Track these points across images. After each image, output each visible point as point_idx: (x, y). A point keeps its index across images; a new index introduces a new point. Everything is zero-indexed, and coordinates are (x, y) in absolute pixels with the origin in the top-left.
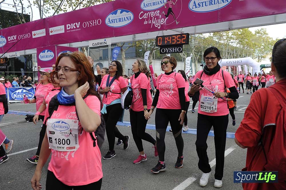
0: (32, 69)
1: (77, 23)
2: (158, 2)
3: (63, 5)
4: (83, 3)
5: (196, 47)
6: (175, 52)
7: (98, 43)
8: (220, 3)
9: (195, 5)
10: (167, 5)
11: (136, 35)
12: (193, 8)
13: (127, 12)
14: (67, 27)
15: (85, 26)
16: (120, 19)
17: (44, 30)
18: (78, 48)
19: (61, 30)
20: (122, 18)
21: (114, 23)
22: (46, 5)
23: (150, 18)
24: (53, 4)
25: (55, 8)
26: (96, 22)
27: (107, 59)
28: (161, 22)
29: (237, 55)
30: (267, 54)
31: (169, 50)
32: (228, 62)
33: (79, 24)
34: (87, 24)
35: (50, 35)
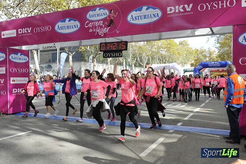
1: (28, 28)
2: (102, 14)
3: (15, 12)
4: (35, 12)
5: (133, 53)
7: (48, 47)
8: (152, 17)
9: (133, 18)
10: (109, 16)
11: (82, 40)
12: (130, 20)
13: (75, 21)
14: (19, 31)
15: (36, 31)
16: (69, 26)
18: (29, 51)
19: (13, 33)
20: (70, 26)
21: (63, 29)
23: (94, 27)
24: (5, 11)
25: (7, 15)
26: (46, 29)
27: (56, 61)
28: (104, 30)
29: (166, 61)
30: (188, 61)
31: (111, 55)
32: (159, 67)
33: (30, 30)
34: (38, 30)
35: (2, 38)
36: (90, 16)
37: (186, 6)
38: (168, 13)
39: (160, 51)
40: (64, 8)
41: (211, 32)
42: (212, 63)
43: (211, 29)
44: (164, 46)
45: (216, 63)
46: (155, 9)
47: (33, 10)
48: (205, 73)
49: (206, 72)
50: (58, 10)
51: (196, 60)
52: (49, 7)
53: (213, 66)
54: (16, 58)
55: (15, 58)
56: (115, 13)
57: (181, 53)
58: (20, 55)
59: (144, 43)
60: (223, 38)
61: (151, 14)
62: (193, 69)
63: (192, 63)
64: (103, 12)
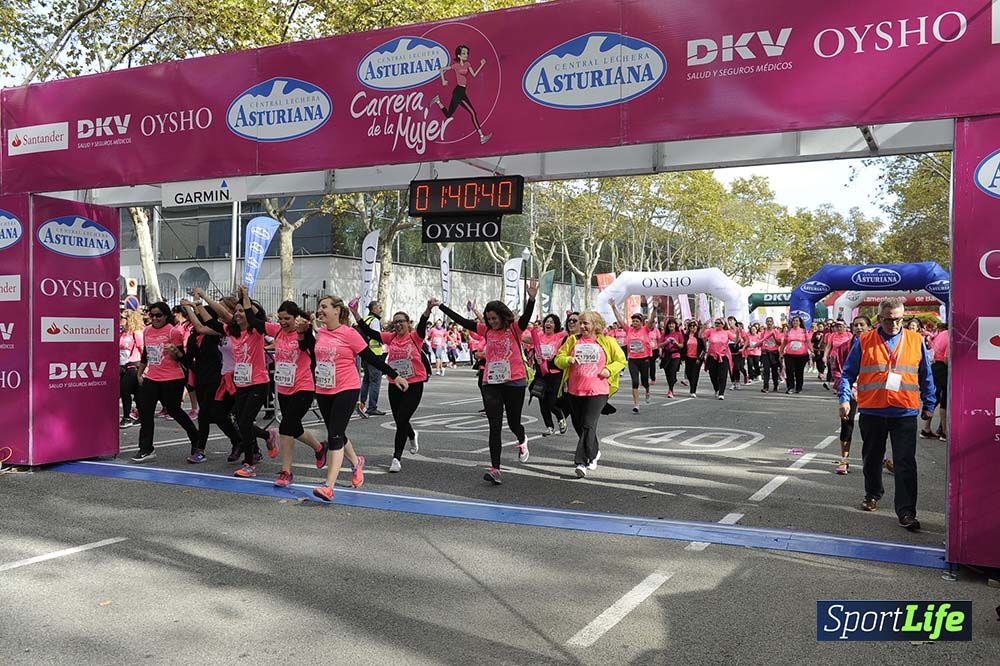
1: (118, 117)
2: (419, 62)
3: (64, 52)
4: (143, 51)
5: (543, 225)
6: (473, 238)
7: (198, 195)
8: (626, 81)
9: (546, 83)
10: (450, 74)
11: (336, 170)
12: (537, 92)
13: (309, 90)
14: (80, 128)
15: (148, 128)
16: (283, 111)
18: (117, 209)
19: (55, 138)
20: (290, 110)
21: (261, 124)
23: (388, 116)
24: (25, 45)
25: (34, 60)
26: (191, 119)
27: (226, 255)
28: (430, 131)
29: (676, 261)
30: (768, 259)
31: (454, 231)
32: (647, 283)
33: (127, 122)
34: (158, 125)
35: (10, 155)
36: (372, 72)
37: (765, 37)
38: (691, 63)
39: (654, 221)
40: (267, 35)
41: (864, 145)
43: (865, 132)
44: (670, 199)
45: (882, 270)
46: (636, 46)
47: (137, 41)
48: (838, 311)
49: (842, 309)
50: (240, 43)
51: (803, 258)
53: (870, 283)
54: (67, 239)
55: (62, 239)
56: (473, 61)
57: (741, 226)
58: (83, 226)
59: (590, 187)
60: (911, 171)
61: (620, 68)
62: (787, 294)
63: (782, 268)
64: (424, 54)
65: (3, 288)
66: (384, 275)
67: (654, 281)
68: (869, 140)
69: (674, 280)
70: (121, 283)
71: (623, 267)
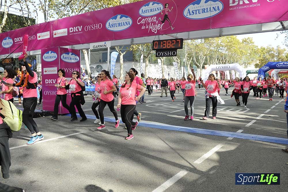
0: (36, 70)
1: (79, 27)
2: (155, 8)
4: (85, 9)
5: (189, 52)
7: (99, 46)
8: (212, 11)
9: (190, 13)
10: (163, 11)
12: (187, 15)
13: (127, 17)
14: (70, 30)
15: (86, 29)
16: (120, 23)
17: (48, 33)
18: (80, 50)
19: (64, 32)
20: (122, 23)
21: (114, 27)
22: (51, 10)
23: (147, 24)
24: (57, 10)
26: (97, 26)
27: (106, 62)
28: (158, 27)
29: (226, 61)
30: (252, 61)
31: (164, 54)
32: (217, 68)
33: (81, 28)
34: (89, 28)
35: (54, 37)
36: (143, 12)
38: (230, 5)
39: (219, 50)
40: (116, 4)
41: (281, 27)
42: (280, 63)
43: (282, 23)
44: (224, 44)
45: (285, 63)
46: (215, 1)
47: (84, 7)
49: (273, 74)
50: (109, 6)
51: (262, 60)
52: (100, 4)
53: (282, 67)
54: (68, 58)
55: (66, 58)
57: (244, 51)
58: (71, 55)
59: (202, 41)
61: (210, 8)
62: (257, 70)
63: (256, 63)
64: (156, 6)
65: (53, 70)
66: (146, 66)
67: (219, 67)
68: (283, 25)
69: (225, 67)
70: (81, 69)
71: (211, 63)
